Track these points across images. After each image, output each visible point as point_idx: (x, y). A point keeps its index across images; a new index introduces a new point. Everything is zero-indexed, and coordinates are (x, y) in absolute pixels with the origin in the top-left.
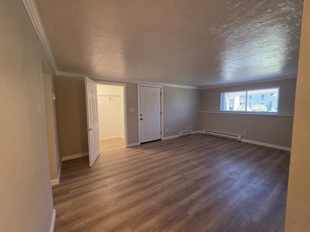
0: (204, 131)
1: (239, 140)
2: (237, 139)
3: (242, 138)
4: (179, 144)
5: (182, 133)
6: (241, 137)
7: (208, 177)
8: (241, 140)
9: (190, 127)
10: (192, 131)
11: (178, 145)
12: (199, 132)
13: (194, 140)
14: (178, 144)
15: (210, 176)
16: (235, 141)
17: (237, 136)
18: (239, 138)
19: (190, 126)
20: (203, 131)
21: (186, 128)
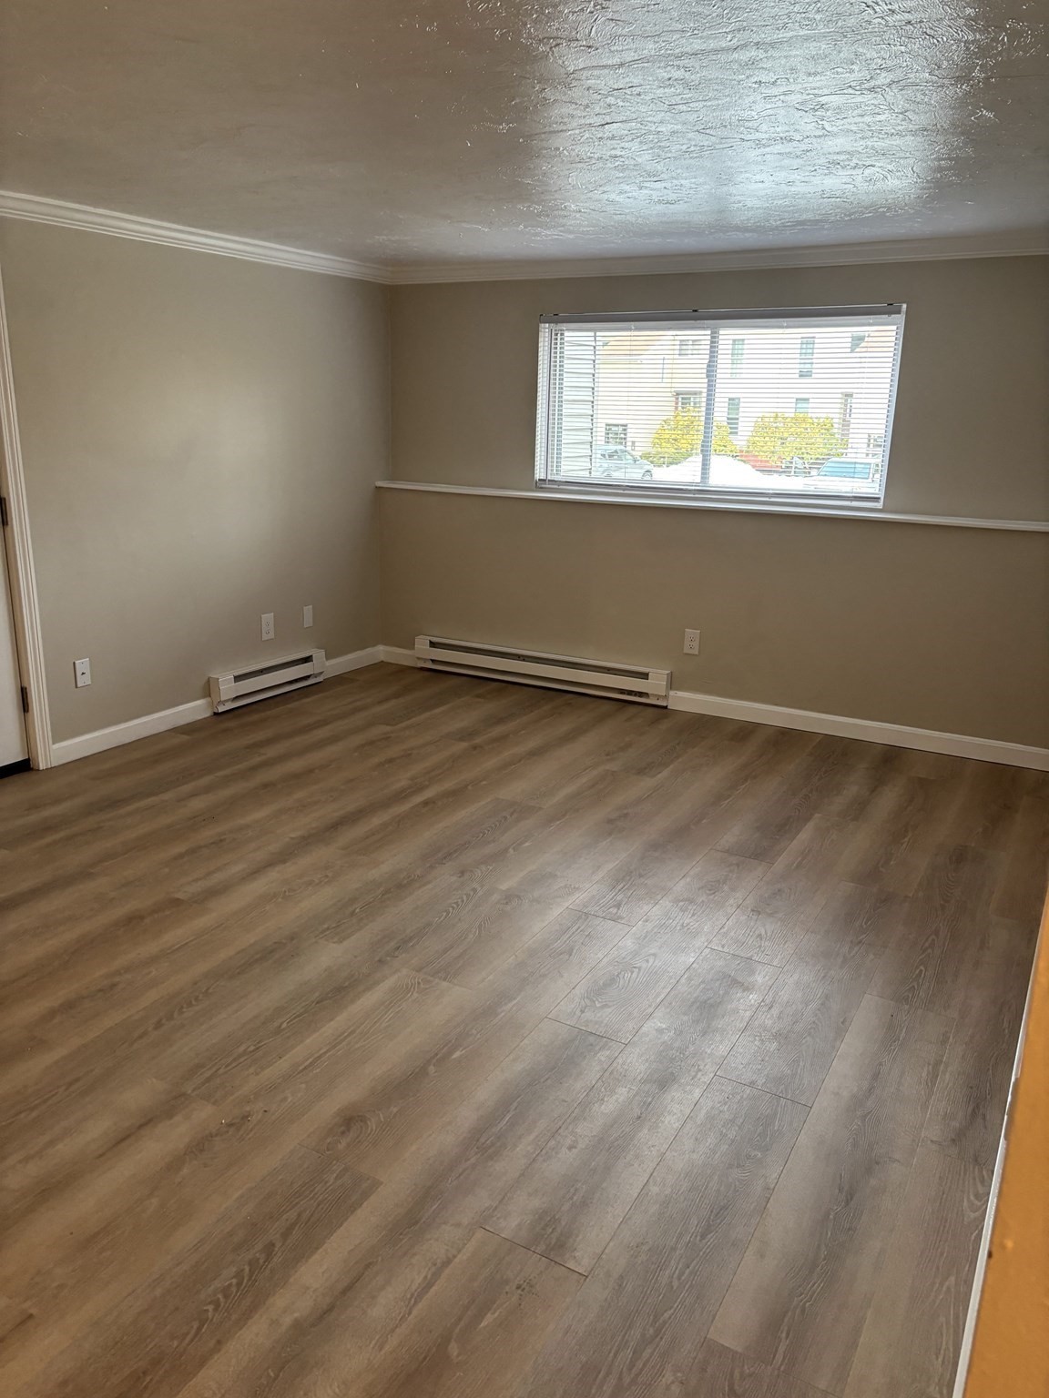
0: (422, 644)
1: (658, 697)
2: (641, 694)
3: (672, 683)
4: (208, 789)
5: (238, 678)
6: (671, 677)
7: (432, 1069)
8: (666, 697)
9: (308, 621)
10: (319, 655)
11: (198, 804)
12: (382, 658)
13: (334, 739)
14: (193, 795)
15: (451, 1053)
16: (632, 710)
17: (645, 676)
18: (655, 685)
19: (308, 610)
20: (411, 645)
21: (268, 632)
